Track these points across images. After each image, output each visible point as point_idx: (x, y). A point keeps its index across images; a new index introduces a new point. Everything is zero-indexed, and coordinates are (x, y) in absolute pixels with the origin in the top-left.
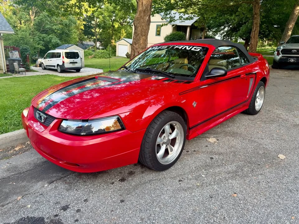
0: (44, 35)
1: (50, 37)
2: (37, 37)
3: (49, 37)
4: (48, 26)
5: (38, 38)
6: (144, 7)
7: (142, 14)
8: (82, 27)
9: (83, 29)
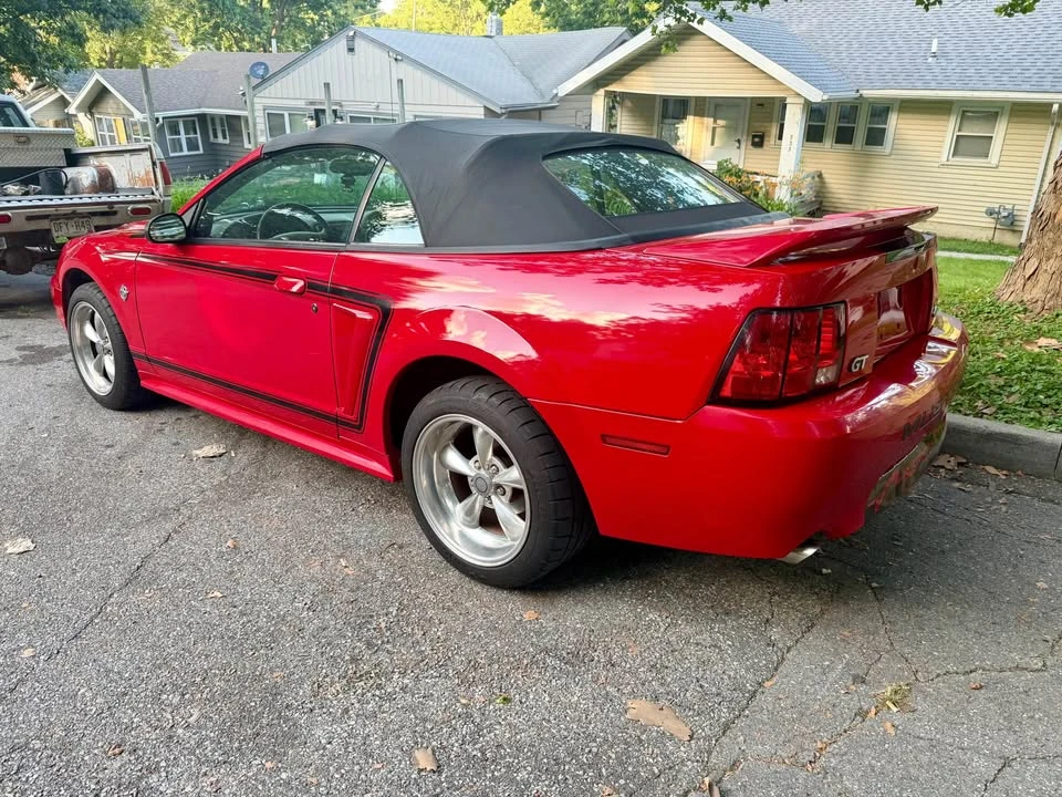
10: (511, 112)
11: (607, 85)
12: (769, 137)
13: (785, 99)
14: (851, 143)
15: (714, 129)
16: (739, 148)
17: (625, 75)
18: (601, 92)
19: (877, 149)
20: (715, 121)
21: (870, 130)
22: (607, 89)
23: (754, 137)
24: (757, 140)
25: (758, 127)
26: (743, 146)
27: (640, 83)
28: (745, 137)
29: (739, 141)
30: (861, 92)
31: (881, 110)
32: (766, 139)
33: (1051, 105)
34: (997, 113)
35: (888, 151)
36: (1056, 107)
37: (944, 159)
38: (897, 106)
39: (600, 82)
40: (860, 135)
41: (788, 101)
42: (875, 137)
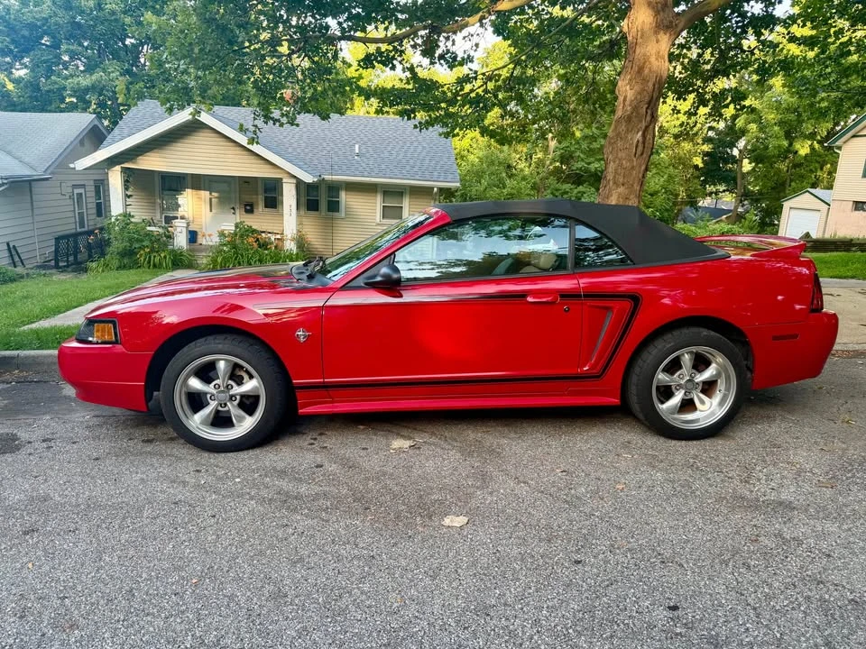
0: (567, 187)
1: (579, 192)
2: (549, 191)
3: (576, 191)
4: (580, 165)
5: (552, 193)
6: (629, 108)
7: (623, 127)
8: (698, 161)
9: (701, 165)
10: (12, 182)
11: (123, 163)
12: (258, 205)
13: (281, 179)
14: (318, 210)
15: (211, 199)
16: (234, 213)
17: (138, 156)
18: (118, 168)
19: (336, 214)
20: (211, 194)
21: (329, 201)
22: (123, 165)
23: (246, 205)
24: (248, 208)
25: (248, 198)
26: (237, 211)
27: (153, 162)
28: (238, 206)
29: (233, 208)
30: (323, 176)
31: (334, 188)
32: (255, 207)
33: (433, 188)
34: (402, 192)
35: (343, 215)
36: (435, 189)
37: (378, 221)
38: (344, 186)
39: (116, 160)
40: (323, 205)
41: (284, 180)
42: (334, 206)
